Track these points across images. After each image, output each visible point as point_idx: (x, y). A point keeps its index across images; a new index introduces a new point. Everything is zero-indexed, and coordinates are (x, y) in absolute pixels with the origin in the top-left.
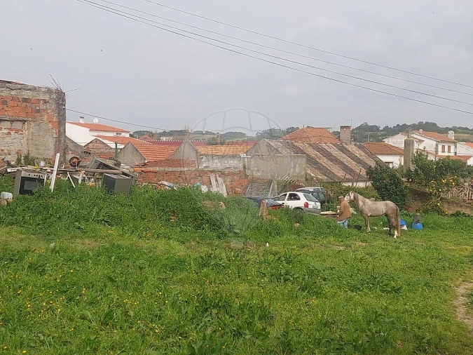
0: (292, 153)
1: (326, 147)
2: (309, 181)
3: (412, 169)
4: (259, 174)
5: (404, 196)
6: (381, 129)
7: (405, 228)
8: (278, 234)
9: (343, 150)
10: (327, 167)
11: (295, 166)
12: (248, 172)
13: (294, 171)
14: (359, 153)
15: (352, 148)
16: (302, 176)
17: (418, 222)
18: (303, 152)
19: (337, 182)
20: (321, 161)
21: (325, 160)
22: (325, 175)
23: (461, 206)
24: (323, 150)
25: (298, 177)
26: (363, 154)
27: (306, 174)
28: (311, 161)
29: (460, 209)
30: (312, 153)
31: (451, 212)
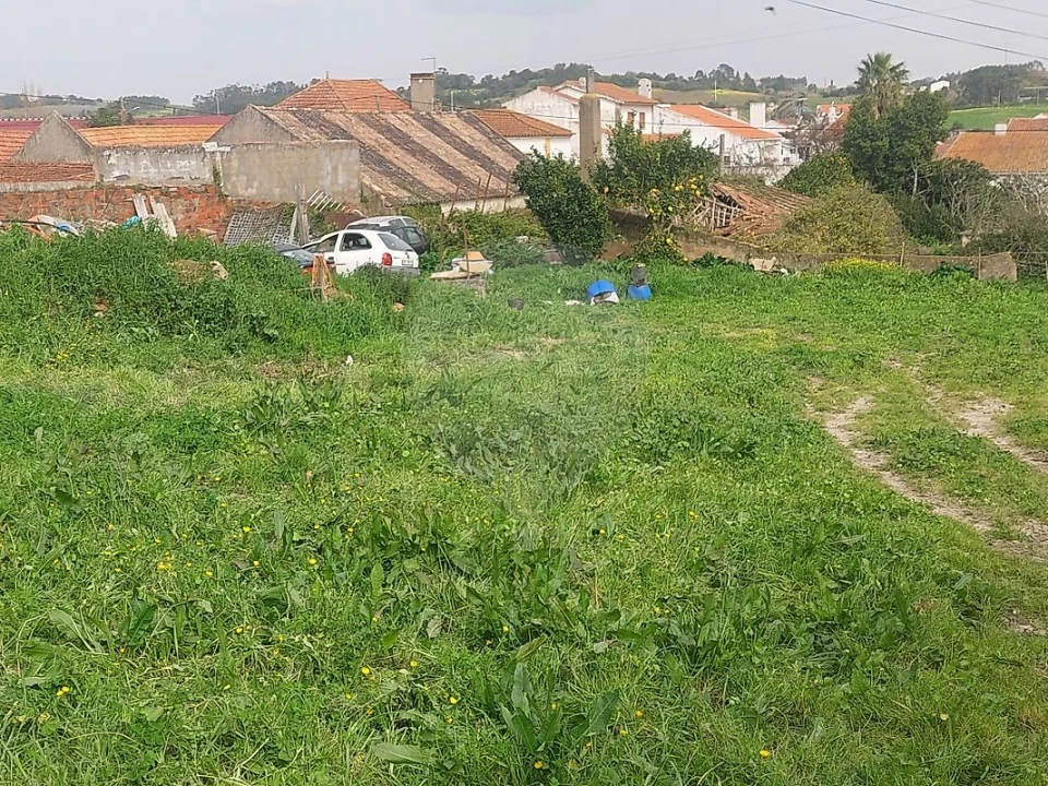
0: (324, 139)
1: (397, 123)
2: (371, 203)
3: (610, 164)
4: (252, 191)
5: (597, 226)
6: (477, 81)
7: (614, 297)
8: (365, 331)
9: (433, 126)
10: (406, 168)
11: (335, 169)
12: (226, 187)
13: (335, 182)
14: (468, 134)
15: (450, 121)
16: (354, 192)
17: (641, 282)
18: (345, 134)
19: (432, 204)
20: (389, 156)
21: (400, 153)
22: (404, 188)
23: (714, 243)
24: (390, 130)
25: (343, 194)
26: (478, 136)
27: (362, 186)
28: (370, 157)
29: (711, 249)
30: (369, 136)
31: (693, 257)
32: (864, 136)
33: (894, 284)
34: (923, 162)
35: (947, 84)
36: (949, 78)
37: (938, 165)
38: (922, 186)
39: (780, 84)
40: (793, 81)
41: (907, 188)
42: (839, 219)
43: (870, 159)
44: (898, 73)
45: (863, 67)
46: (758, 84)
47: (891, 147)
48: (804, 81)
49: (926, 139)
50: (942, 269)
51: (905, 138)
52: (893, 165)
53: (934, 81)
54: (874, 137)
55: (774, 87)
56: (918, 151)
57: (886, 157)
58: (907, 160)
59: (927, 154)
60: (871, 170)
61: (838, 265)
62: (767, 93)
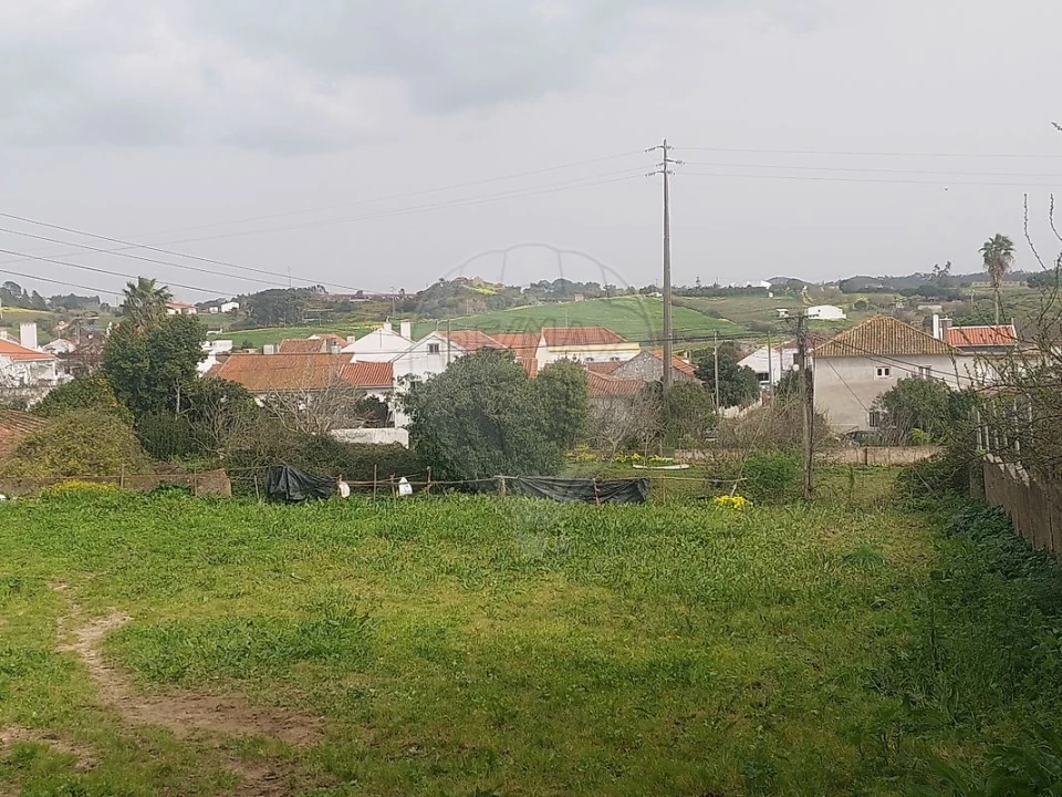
32: (125, 358)
33: (108, 506)
34: (185, 382)
35: (237, 305)
36: (239, 299)
37: (200, 384)
38: (185, 405)
39: (72, 302)
40: (85, 299)
41: (171, 406)
42: (70, 442)
43: (132, 380)
44: (162, 297)
45: (129, 289)
46: (48, 301)
47: (152, 368)
48: (97, 299)
49: (186, 360)
50: (161, 488)
51: (165, 359)
52: (155, 386)
53: (227, 302)
54: (134, 359)
55: (65, 306)
56: (179, 372)
57: (148, 378)
58: (168, 381)
59: (189, 374)
60: (133, 391)
61: (56, 489)
62: (58, 311)
